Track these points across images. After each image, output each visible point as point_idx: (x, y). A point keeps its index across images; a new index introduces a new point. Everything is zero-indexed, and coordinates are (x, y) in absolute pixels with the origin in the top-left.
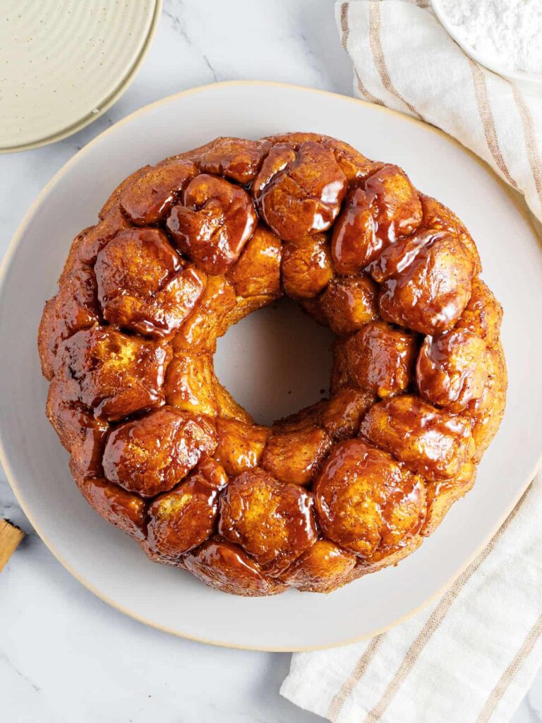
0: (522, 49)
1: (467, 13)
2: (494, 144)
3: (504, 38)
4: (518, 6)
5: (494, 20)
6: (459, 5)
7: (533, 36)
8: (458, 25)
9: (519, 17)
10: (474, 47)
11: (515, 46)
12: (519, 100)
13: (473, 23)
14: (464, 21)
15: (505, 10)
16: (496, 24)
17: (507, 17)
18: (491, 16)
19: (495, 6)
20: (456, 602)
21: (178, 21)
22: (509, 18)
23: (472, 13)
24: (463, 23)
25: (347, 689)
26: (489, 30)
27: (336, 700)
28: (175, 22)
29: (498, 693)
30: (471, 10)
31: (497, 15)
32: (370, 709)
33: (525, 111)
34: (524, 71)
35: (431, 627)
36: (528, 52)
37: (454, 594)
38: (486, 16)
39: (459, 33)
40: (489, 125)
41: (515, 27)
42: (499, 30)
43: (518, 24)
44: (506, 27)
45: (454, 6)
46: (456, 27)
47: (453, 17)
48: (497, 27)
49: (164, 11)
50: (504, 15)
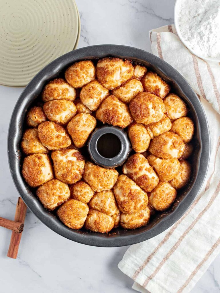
0: (210, 49)
1: (190, 37)
2: (201, 85)
3: (203, 45)
4: (208, 34)
5: (200, 39)
6: (187, 33)
7: (214, 44)
8: (187, 41)
9: (208, 38)
10: (193, 49)
11: (207, 48)
12: (209, 70)
13: (192, 40)
14: (189, 39)
15: (204, 35)
16: (200, 41)
17: (204, 38)
18: (199, 37)
19: (200, 34)
20: (183, 240)
21: (86, 38)
22: (205, 38)
23: (192, 36)
24: (189, 40)
25: (141, 268)
26: (198, 42)
27: (137, 272)
28: (85, 39)
29: (194, 273)
30: (192, 35)
31: (201, 37)
32: (149, 276)
33: (211, 74)
34: (210, 57)
35: (174, 248)
36: (212, 50)
37: (183, 237)
38: (197, 37)
39: (187, 44)
40: (199, 78)
41: (207, 42)
42: (202, 43)
43: (208, 40)
44: (204, 42)
45: (185, 34)
46: (186, 42)
47: (185, 38)
48: (201, 42)
49: (81, 35)
50: (203, 37)
